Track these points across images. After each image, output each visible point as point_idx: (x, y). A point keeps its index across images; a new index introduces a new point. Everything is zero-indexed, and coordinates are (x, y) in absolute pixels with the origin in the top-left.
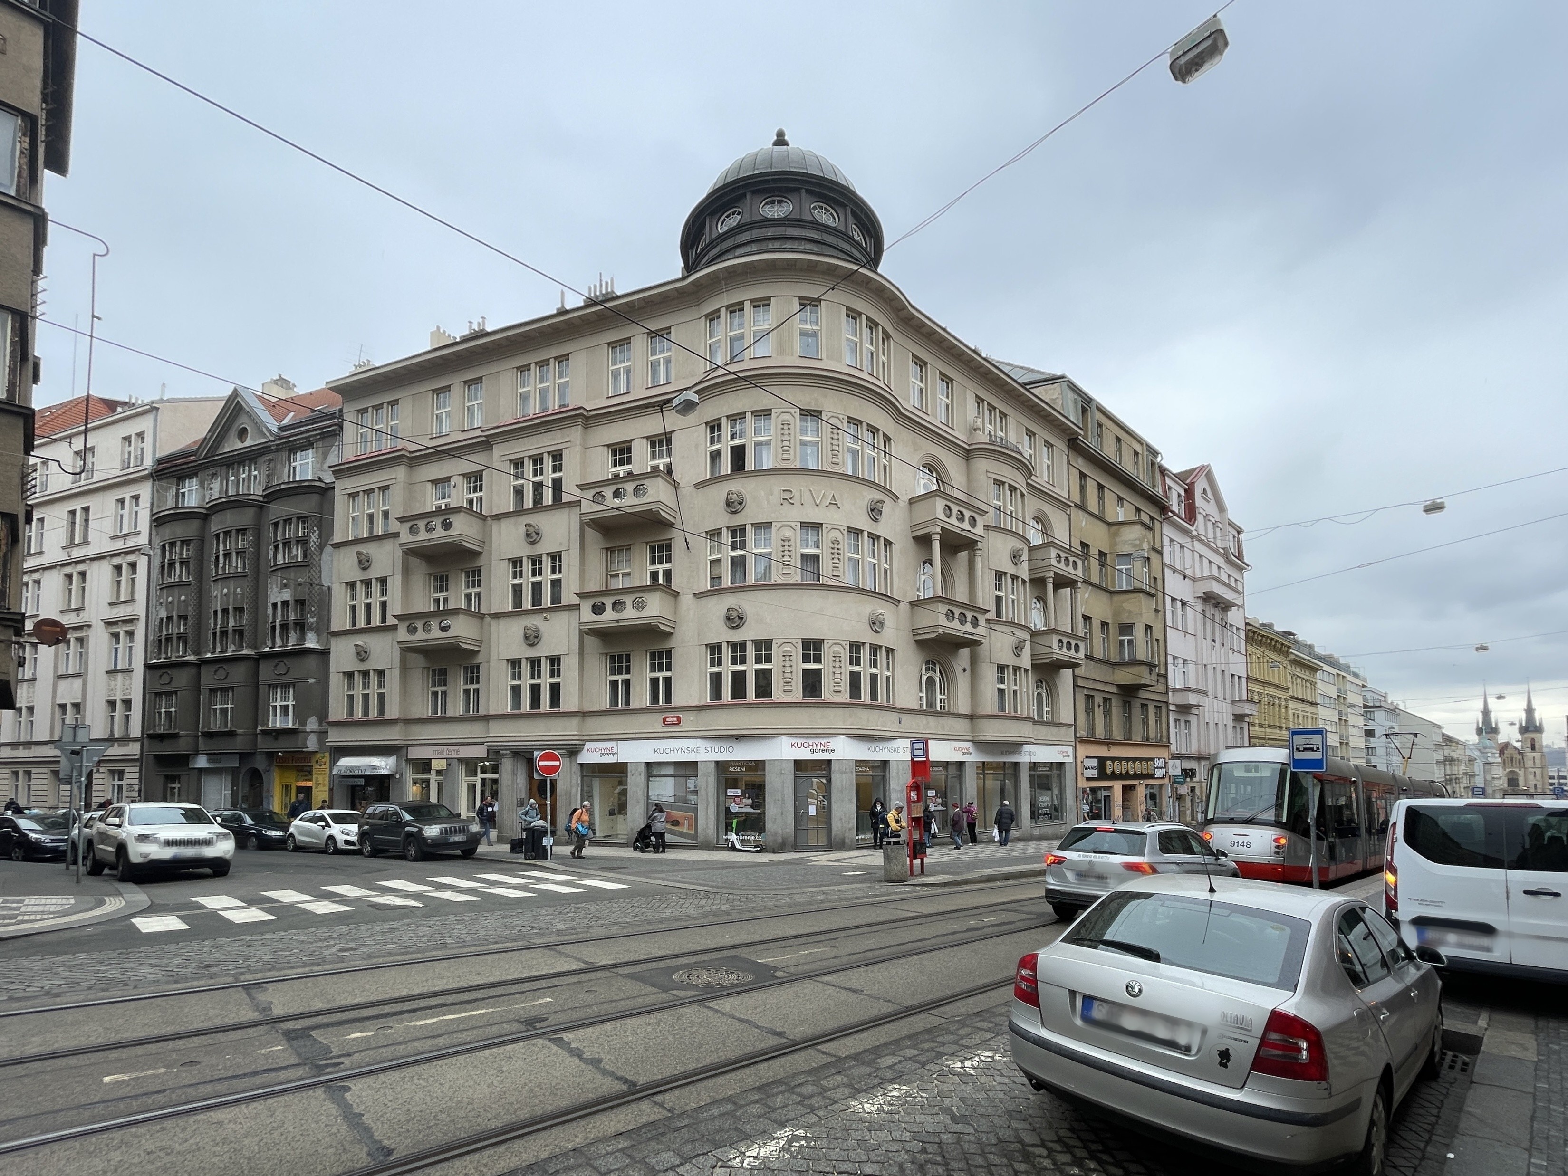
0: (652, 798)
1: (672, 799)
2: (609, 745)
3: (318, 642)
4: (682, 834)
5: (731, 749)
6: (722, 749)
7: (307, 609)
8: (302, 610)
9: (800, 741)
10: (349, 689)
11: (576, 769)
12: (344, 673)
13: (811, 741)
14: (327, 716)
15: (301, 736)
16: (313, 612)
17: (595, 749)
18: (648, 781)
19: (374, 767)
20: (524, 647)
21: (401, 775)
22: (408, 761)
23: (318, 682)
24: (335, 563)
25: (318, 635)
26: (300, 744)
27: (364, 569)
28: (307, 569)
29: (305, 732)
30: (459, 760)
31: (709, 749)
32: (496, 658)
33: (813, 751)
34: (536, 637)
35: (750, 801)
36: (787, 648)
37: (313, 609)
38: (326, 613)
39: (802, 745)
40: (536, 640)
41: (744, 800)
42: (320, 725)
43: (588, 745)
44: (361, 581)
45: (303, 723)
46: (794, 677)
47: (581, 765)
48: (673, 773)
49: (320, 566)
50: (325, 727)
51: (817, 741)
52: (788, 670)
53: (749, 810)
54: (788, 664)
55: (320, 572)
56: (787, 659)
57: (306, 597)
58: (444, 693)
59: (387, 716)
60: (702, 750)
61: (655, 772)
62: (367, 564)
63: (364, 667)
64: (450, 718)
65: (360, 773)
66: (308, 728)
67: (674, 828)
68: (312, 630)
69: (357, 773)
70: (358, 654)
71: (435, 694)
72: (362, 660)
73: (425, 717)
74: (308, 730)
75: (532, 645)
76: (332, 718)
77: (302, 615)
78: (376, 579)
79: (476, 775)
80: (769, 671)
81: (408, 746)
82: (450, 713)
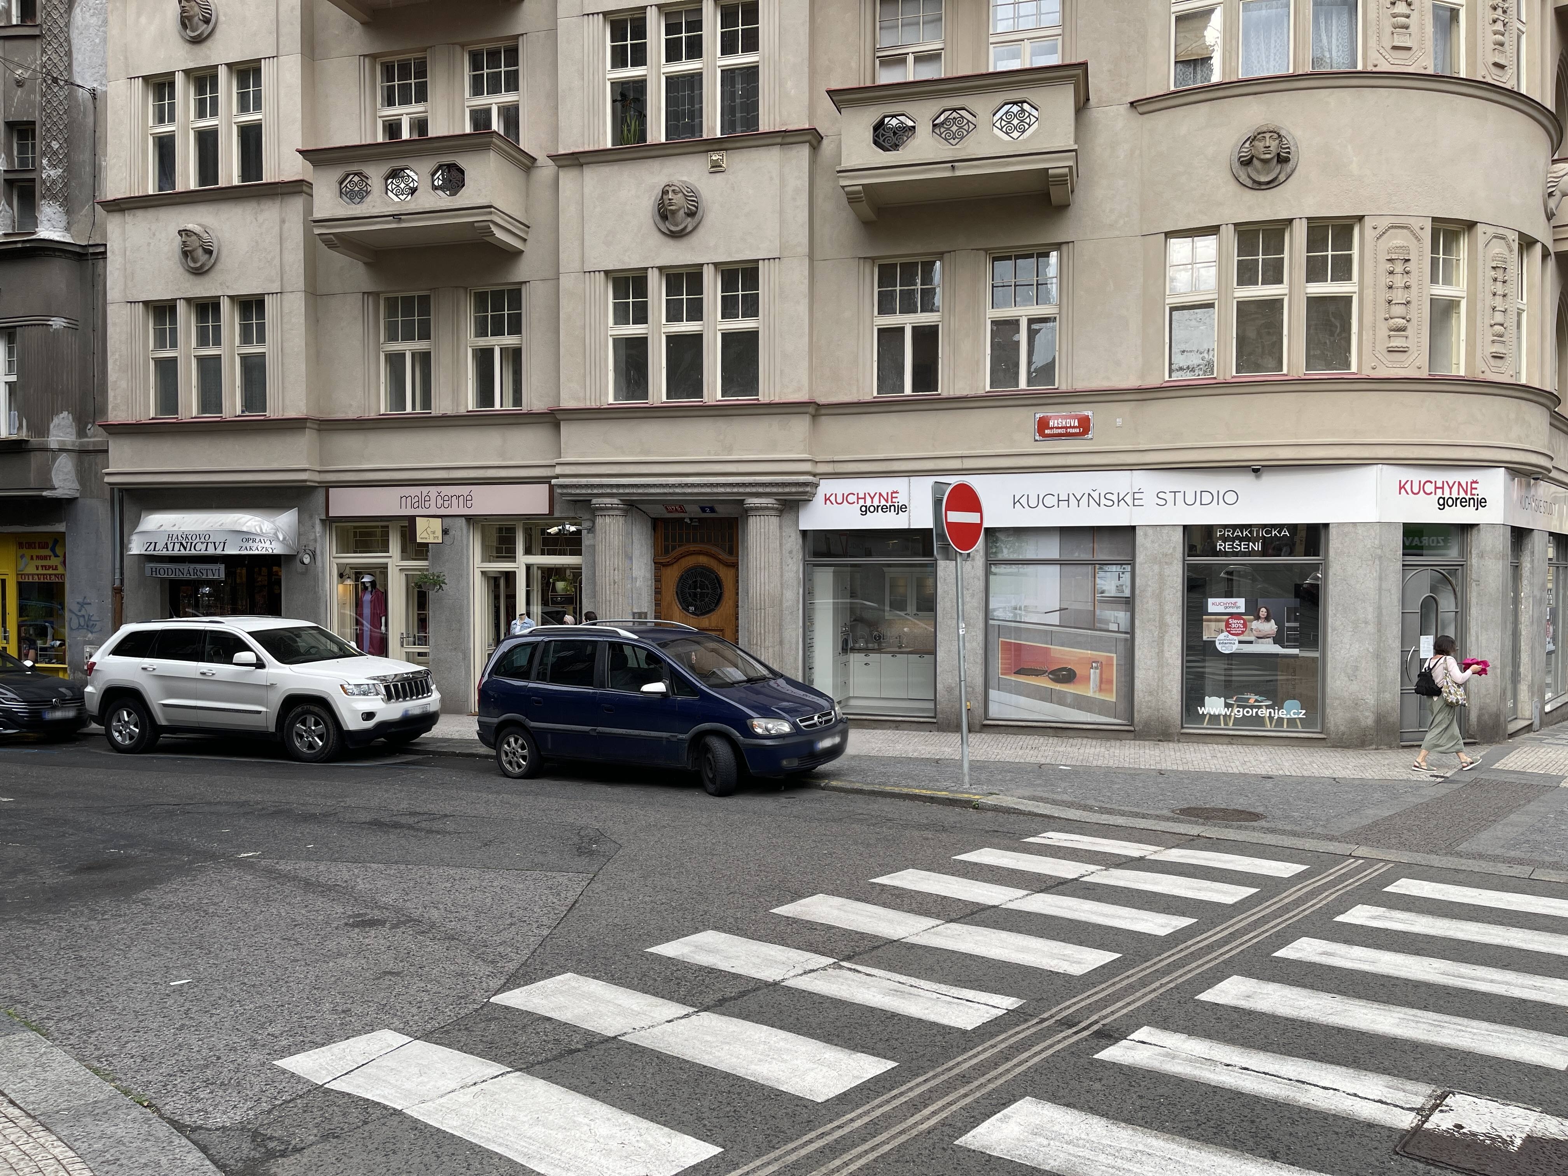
0: (999, 614)
1: (1055, 619)
2: (884, 486)
3: (67, 229)
4: (1081, 703)
5: (1231, 497)
6: (1207, 498)
7: (40, 145)
8: (22, 149)
9: (1417, 476)
10: (160, 343)
11: (794, 543)
12: (146, 303)
13: (1439, 477)
14: (102, 410)
15: (35, 460)
16: (55, 153)
17: (845, 498)
18: (988, 573)
19: (246, 536)
20: (656, 239)
21: (313, 556)
22: (329, 522)
23: (73, 327)
24: (114, 30)
25: (68, 212)
26: (33, 482)
27: (197, 41)
28: (37, 45)
29: (45, 450)
30: (470, 519)
31: (1170, 497)
32: (576, 265)
33: (1443, 504)
34: (691, 214)
35: (1271, 627)
36: (1399, 239)
37: (55, 145)
38: (86, 156)
39: (1422, 487)
40: (690, 223)
41: (1255, 624)
42: (81, 432)
43: (826, 487)
44: (187, 72)
45: (41, 428)
46: (1413, 315)
47: (804, 533)
48: (1057, 557)
49: (68, 40)
50: (95, 437)
51: (1453, 477)
52: (1399, 296)
53: (1269, 647)
54: (1399, 281)
55: (69, 54)
56: (1399, 268)
57: (36, 116)
58: (424, 360)
59: (273, 411)
60: (1149, 498)
61: (1006, 553)
62: (203, 28)
63: (203, 289)
64: (444, 417)
65: (211, 551)
66: (54, 440)
67: (1058, 687)
68: (54, 197)
69: (200, 549)
70: (186, 254)
71: (395, 361)
72: (199, 272)
73: (373, 415)
74: (54, 445)
75: (676, 235)
76: (117, 414)
77: (23, 161)
78: (230, 66)
79: (512, 557)
80: (1347, 300)
81: (327, 486)
82: (441, 405)
